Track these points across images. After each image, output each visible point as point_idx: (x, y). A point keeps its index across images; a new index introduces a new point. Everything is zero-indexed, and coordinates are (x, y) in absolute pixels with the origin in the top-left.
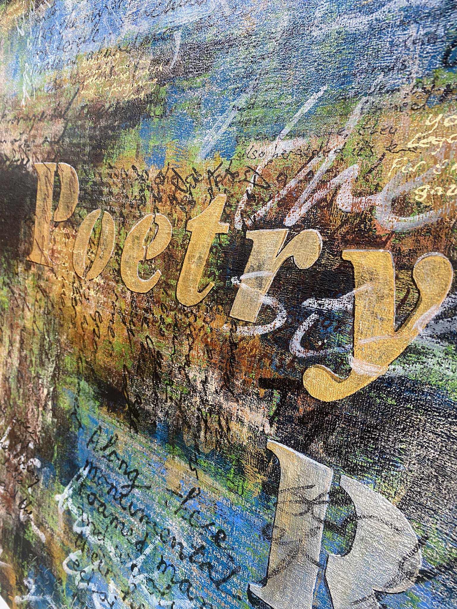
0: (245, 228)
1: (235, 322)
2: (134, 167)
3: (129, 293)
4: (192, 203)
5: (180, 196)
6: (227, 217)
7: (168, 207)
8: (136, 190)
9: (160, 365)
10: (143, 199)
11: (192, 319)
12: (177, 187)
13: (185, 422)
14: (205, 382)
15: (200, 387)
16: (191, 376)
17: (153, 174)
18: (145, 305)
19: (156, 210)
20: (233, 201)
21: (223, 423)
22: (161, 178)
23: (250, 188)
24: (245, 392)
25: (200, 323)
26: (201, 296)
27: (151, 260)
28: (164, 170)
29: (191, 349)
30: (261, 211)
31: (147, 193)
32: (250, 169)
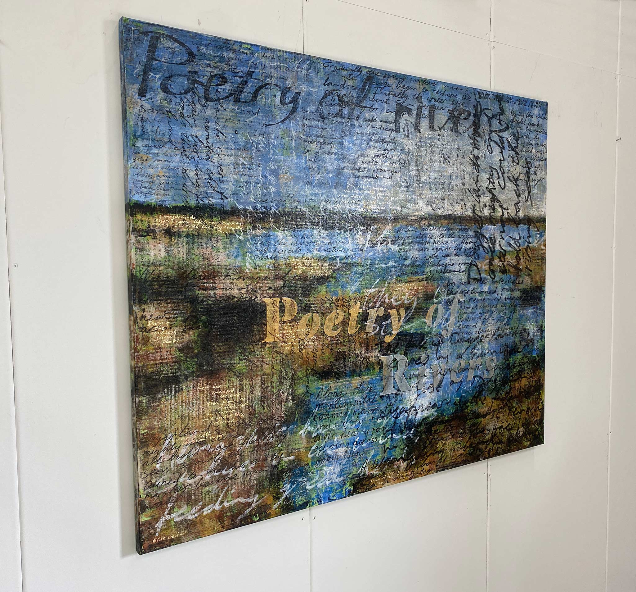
0: (366, 310)
1: (367, 333)
2: (325, 297)
3: (329, 338)
4: (350, 305)
5: (345, 304)
6: (361, 308)
7: (341, 308)
8: (328, 305)
9: (345, 355)
10: (331, 307)
11: (354, 337)
12: (344, 302)
13: (356, 366)
14: (360, 353)
15: (359, 354)
16: (356, 353)
17: (334, 298)
18: (336, 339)
19: (337, 309)
20: (362, 304)
21: (368, 360)
22: (338, 300)
23: (366, 300)
24: (372, 349)
25: (357, 337)
26: (356, 330)
27: (337, 325)
28: (338, 298)
29: (355, 345)
30: (370, 305)
31: (332, 305)
32: (365, 295)
